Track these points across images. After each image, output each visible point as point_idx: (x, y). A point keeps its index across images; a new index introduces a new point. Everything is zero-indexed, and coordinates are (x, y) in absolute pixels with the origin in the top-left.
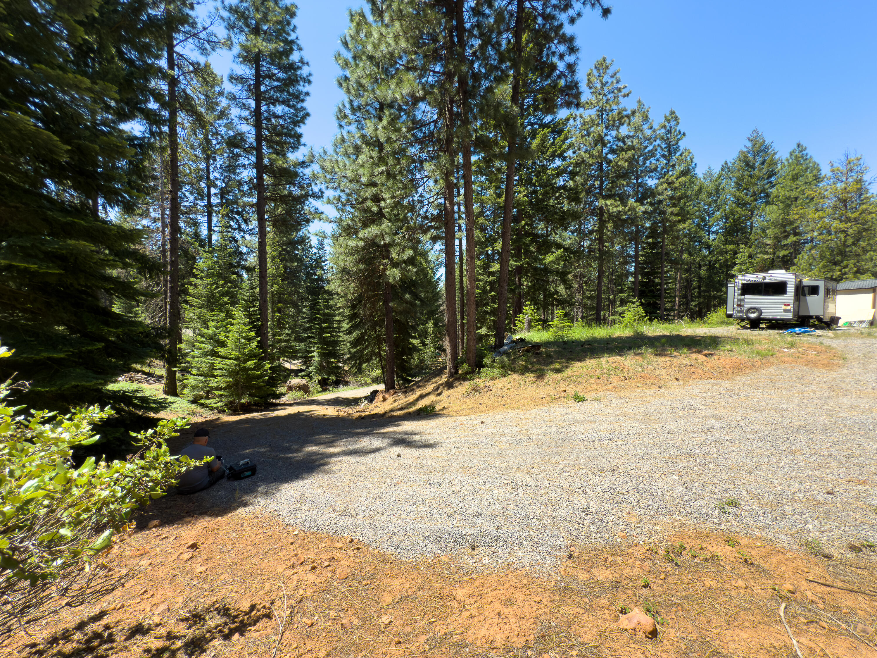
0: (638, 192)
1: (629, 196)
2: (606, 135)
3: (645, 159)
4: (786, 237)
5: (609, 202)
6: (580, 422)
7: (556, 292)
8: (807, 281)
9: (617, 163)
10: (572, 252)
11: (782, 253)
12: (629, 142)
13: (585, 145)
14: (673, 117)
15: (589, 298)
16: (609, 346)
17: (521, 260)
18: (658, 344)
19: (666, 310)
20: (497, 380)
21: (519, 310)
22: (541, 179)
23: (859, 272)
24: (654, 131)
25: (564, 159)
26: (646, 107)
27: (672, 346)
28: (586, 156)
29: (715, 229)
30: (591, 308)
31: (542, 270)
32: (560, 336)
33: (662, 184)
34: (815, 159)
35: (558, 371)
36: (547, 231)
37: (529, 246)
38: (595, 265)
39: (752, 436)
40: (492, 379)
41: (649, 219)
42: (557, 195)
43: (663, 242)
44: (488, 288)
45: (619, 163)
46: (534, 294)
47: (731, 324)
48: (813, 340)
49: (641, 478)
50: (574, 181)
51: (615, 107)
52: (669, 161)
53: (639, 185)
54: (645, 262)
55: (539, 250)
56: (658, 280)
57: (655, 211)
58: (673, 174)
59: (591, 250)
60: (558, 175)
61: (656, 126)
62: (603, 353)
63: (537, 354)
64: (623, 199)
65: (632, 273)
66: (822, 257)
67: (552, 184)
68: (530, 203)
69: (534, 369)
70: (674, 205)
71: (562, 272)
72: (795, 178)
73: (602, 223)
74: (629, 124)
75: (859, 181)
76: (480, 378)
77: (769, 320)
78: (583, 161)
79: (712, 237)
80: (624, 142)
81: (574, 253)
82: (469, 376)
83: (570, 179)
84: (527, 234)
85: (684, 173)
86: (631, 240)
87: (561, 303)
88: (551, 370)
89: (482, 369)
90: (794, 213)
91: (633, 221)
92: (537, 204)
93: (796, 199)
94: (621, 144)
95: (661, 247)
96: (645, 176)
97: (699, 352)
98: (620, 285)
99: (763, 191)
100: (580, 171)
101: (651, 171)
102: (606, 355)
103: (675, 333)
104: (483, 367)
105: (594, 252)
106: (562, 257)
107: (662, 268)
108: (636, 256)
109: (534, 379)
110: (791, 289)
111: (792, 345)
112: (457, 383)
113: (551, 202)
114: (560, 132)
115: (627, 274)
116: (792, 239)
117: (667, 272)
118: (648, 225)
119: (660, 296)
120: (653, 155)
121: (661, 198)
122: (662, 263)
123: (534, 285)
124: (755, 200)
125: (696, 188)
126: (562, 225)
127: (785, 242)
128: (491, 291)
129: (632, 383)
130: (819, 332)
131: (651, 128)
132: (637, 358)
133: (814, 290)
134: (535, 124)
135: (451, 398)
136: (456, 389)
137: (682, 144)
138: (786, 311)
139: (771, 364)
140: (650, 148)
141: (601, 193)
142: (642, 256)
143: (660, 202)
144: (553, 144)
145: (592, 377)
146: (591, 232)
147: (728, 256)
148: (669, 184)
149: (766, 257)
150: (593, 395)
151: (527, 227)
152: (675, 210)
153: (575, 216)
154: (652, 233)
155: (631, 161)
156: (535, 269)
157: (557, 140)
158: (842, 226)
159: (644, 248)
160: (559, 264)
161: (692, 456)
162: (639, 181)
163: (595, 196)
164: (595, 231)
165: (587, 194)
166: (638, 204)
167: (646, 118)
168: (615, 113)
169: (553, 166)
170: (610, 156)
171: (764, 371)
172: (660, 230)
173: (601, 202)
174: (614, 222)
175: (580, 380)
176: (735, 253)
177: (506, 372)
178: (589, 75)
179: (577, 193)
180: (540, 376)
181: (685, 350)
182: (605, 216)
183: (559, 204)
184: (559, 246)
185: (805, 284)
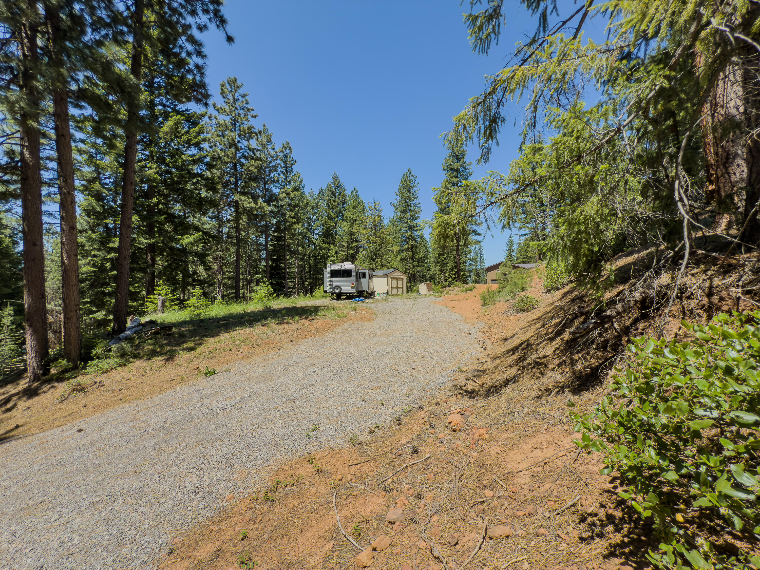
0: (265, 195)
1: (259, 197)
2: (239, 142)
3: (270, 171)
4: (352, 242)
5: (243, 198)
6: (206, 397)
7: (195, 273)
8: (361, 270)
9: (248, 167)
10: (210, 236)
11: (351, 252)
12: (257, 154)
13: (220, 144)
14: (287, 146)
15: (229, 278)
16: (242, 320)
17: (154, 237)
18: (280, 315)
19: (289, 288)
20: (114, 372)
21: (151, 290)
22: (176, 162)
23: (382, 266)
24: (276, 152)
25: (201, 149)
26: (270, 132)
27: (289, 316)
28: (222, 154)
29: (317, 232)
30: (231, 287)
31: (179, 250)
32: (198, 315)
33: (282, 193)
34: (362, 199)
35: (191, 349)
36: (185, 213)
37: (163, 225)
38: (232, 249)
39: (330, 374)
40: (106, 371)
41: (275, 218)
42: (195, 180)
43: (285, 237)
44: (108, 265)
45: (250, 168)
46: (171, 273)
47: (327, 297)
48: (364, 305)
49: (254, 434)
50: (212, 173)
51: (245, 122)
52: (286, 177)
53: (267, 190)
54: (273, 251)
55: (175, 230)
56: (282, 265)
57: (278, 212)
58: (290, 188)
59: (229, 236)
60: (195, 162)
61: (277, 149)
62: (236, 327)
63: (169, 335)
64: (255, 198)
65: (264, 259)
66: (368, 256)
67: (188, 170)
68: (164, 182)
69: (164, 351)
70: (291, 210)
71: (201, 254)
72: (354, 208)
73: (238, 215)
74: (257, 140)
75: (379, 216)
76: (85, 374)
77: (346, 294)
78: (220, 158)
79: (316, 237)
80: (254, 153)
81: (214, 237)
82: (68, 375)
83: (207, 169)
84: (161, 213)
85: (296, 189)
86: (262, 232)
87: (201, 283)
88: (183, 349)
89: (90, 363)
90: (356, 228)
91: (263, 216)
92: (172, 184)
93: (355, 220)
94: (251, 153)
95: (284, 240)
96: (271, 183)
97: (306, 318)
98: (256, 268)
99: (340, 212)
100: (216, 165)
101: (274, 181)
102: (238, 328)
103: (293, 305)
104: (92, 359)
105: (232, 238)
106: (200, 239)
107: (285, 255)
108: (266, 246)
109: (163, 362)
110: (354, 274)
111: (355, 309)
112: (46, 388)
113: (189, 186)
114: (195, 124)
115: (260, 259)
116: (355, 244)
117: (288, 260)
118: (274, 222)
119: (284, 278)
120: (276, 170)
121: (282, 203)
122: (285, 252)
123: (170, 265)
124: (337, 217)
125: (305, 202)
126: (200, 210)
127: (352, 246)
128: (111, 270)
129: (259, 349)
130: (367, 300)
131: (273, 149)
132: (265, 328)
133: (364, 275)
134: (168, 106)
135: (34, 410)
136: (43, 396)
137: (295, 168)
138: (353, 288)
139: (345, 322)
140: (273, 164)
141: (236, 189)
142: (271, 245)
143: (282, 206)
144: (187, 132)
145: (224, 350)
146: (229, 221)
147: (325, 252)
148: (287, 194)
149: (344, 253)
150: (225, 366)
151: (161, 206)
152: (292, 214)
153: (214, 204)
154: (277, 228)
155: (259, 169)
156: (172, 248)
157: (192, 130)
158: (375, 239)
159: (272, 240)
160: (198, 246)
161: (293, 400)
162: (267, 187)
163: (231, 190)
164: (232, 220)
165: (224, 187)
166: (266, 204)
167: (269, 141)
168: (246, 127)
169: (189, 152)
170: (243, 160)
171: (341, 327)
172: (283, 227)
173: (236, 197)
174: (247, 214)
175: (214, 355)
176: (329, 250)
177: (127, 361)
178: (223, 86)
179: (213, 183)
180: (171, 357)
181: (297, 318)
182: (240, 210)
183: (196, 189)
184: (197, 229)
185: (360, 271)
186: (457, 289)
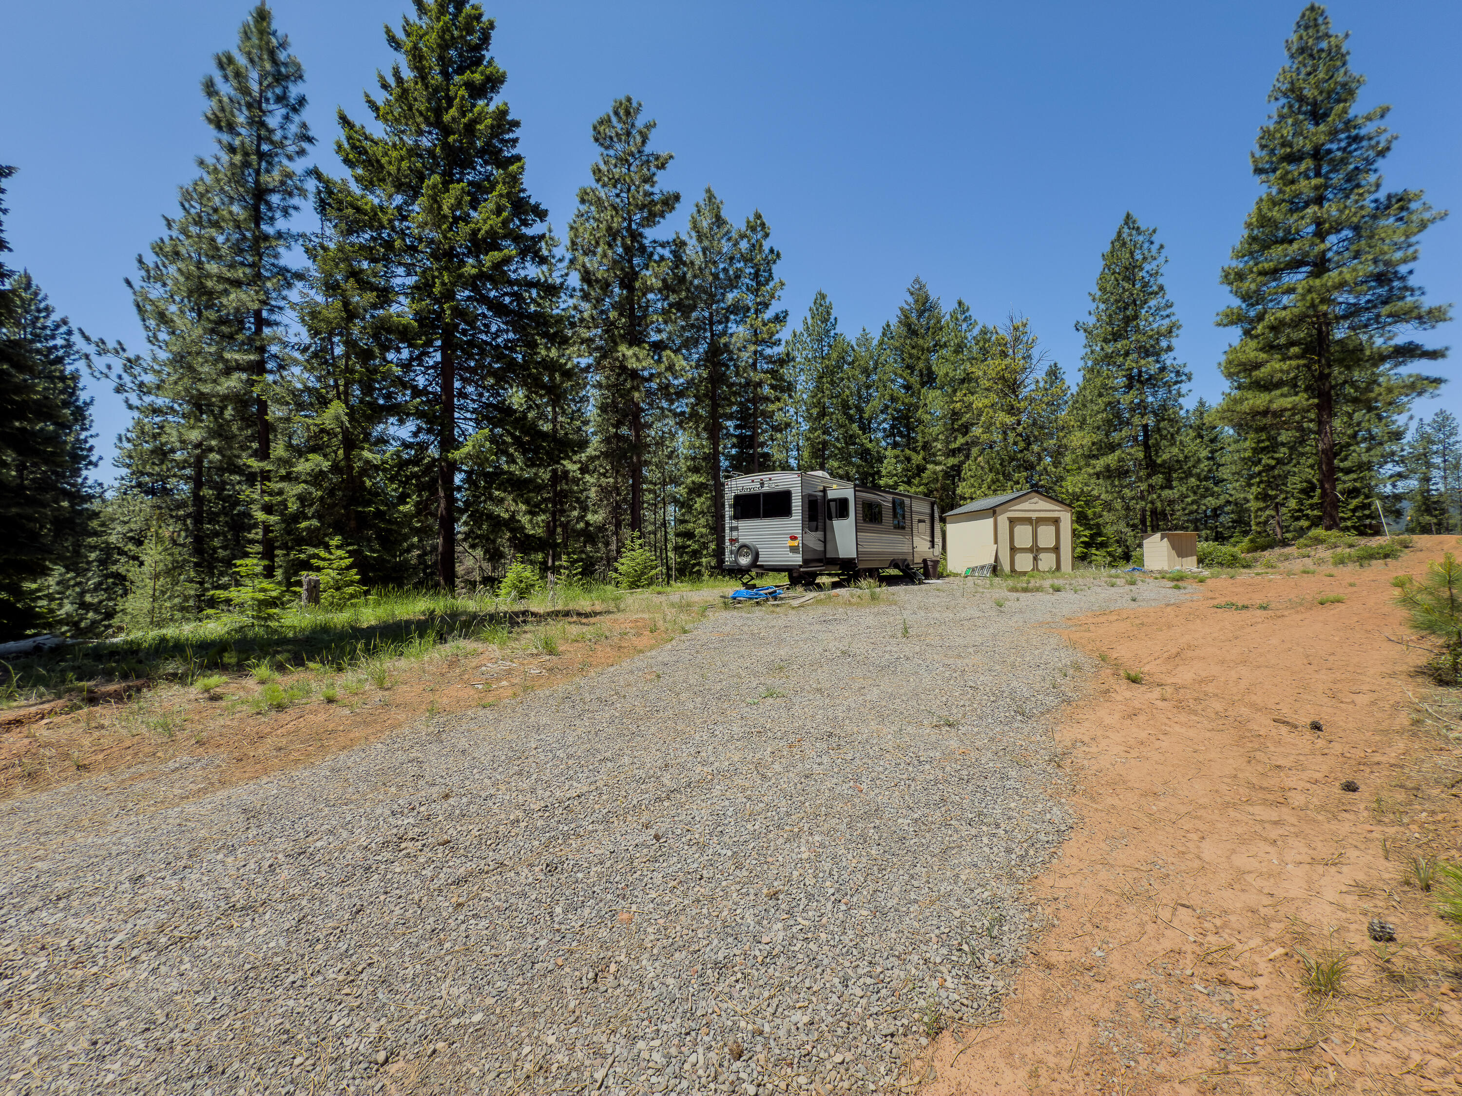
14: (758, 225)
26: (719, 201)
93: (962, 380)
110: (797, 504)
133: (841, 508)
137: (777, 271)
138: (793, 549)
185: (831, 495)
186: (1322, 552)
